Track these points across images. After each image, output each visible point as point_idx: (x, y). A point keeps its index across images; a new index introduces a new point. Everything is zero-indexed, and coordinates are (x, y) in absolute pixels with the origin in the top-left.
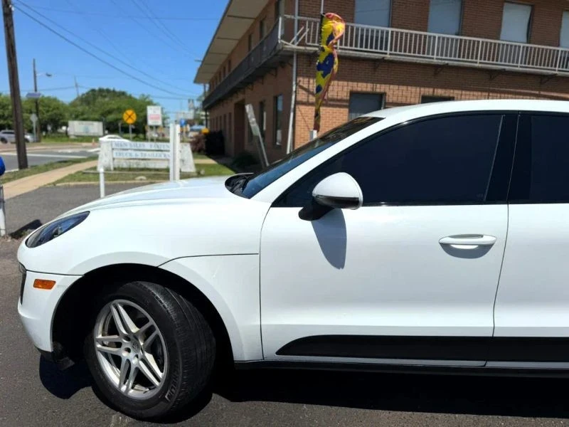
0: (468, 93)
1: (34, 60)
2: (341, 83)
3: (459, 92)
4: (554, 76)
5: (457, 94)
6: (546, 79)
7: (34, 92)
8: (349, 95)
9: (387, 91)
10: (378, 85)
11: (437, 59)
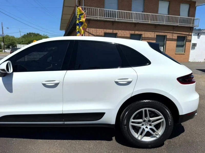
0: (147, 32)
1: (2, 23)
2: (101, 30)
3: (144, 32)
4: (177, 26)
5: (143, 33)
6: (175, 27)
7: (2, 34)
8: (104, 34)
9: (118, 32)
10: (114, 31)
11: (134, 21)
